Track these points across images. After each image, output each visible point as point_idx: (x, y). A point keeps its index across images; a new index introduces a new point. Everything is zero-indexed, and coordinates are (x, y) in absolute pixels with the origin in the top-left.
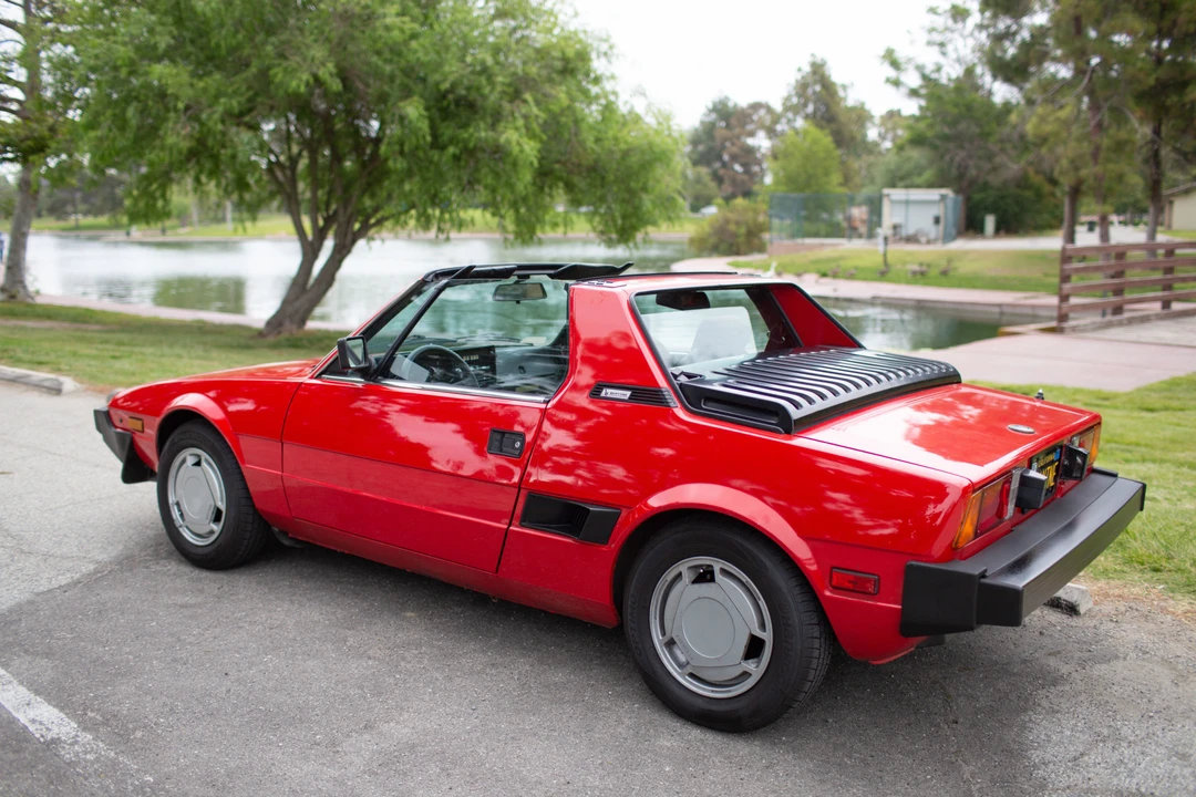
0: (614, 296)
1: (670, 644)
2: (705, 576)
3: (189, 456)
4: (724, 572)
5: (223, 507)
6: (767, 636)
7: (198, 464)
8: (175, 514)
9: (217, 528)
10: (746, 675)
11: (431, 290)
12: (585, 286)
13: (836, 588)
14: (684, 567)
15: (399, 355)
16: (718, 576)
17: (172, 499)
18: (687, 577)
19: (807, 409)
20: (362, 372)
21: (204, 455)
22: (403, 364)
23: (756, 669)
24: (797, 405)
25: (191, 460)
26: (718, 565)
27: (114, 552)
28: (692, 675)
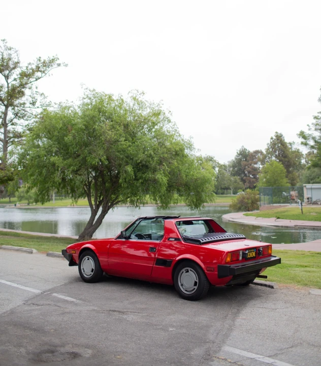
0: (172, 222)
1: (182, 285)
2: (188, 271)
3: (86, 258)
4: (191, 270)
5: (94, 269)
6: (198, 281)
7: (89, 259)
8: (82, 271)
9: (92, 273)
10: (194, 289)
11: (138, 222)
12: (167, 220)
13: (208, 271)
14: (184, 270)
15: (132, 235)
16: (189, 271)
17: (82, 268)
18: (184, 272)
19: (205, 241)
20: (125, 238)
21: (90, 257)
22: (133, 236)
23: (196, 287)
24: (203, 240)
25: (87, 259)
26: (189, 269)
27: (66, 281)
28: (186, 291)
